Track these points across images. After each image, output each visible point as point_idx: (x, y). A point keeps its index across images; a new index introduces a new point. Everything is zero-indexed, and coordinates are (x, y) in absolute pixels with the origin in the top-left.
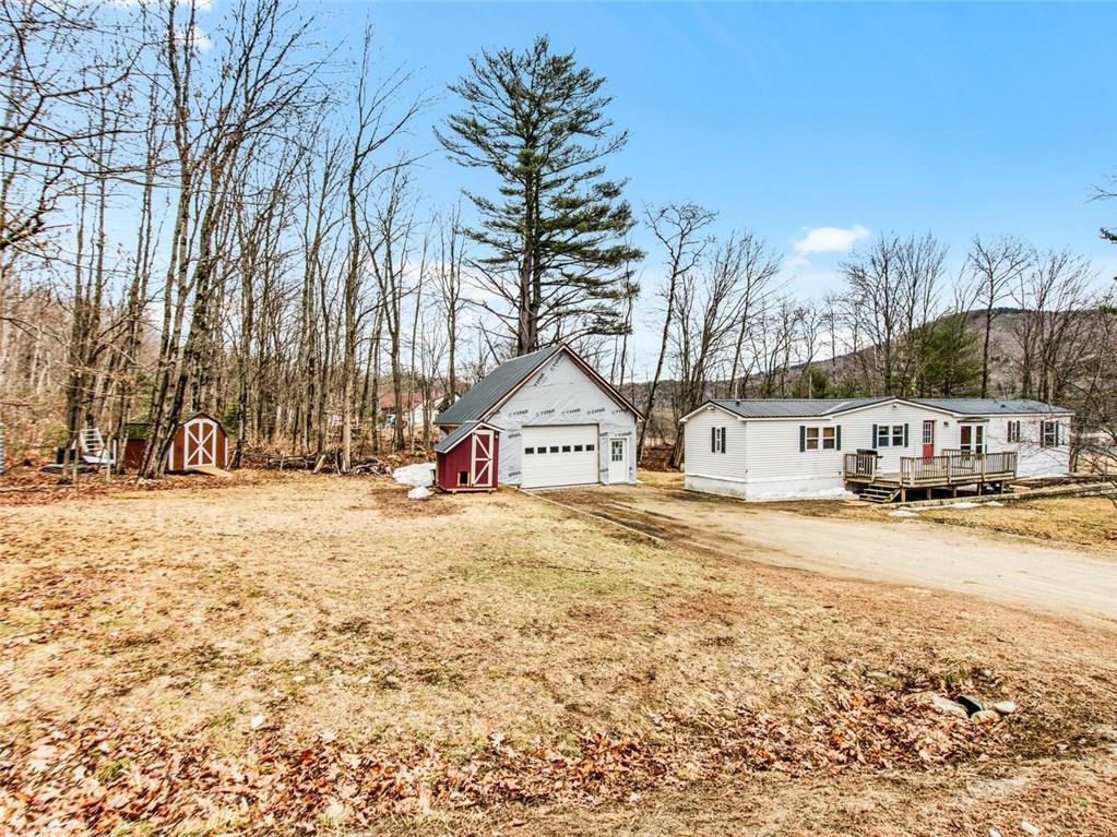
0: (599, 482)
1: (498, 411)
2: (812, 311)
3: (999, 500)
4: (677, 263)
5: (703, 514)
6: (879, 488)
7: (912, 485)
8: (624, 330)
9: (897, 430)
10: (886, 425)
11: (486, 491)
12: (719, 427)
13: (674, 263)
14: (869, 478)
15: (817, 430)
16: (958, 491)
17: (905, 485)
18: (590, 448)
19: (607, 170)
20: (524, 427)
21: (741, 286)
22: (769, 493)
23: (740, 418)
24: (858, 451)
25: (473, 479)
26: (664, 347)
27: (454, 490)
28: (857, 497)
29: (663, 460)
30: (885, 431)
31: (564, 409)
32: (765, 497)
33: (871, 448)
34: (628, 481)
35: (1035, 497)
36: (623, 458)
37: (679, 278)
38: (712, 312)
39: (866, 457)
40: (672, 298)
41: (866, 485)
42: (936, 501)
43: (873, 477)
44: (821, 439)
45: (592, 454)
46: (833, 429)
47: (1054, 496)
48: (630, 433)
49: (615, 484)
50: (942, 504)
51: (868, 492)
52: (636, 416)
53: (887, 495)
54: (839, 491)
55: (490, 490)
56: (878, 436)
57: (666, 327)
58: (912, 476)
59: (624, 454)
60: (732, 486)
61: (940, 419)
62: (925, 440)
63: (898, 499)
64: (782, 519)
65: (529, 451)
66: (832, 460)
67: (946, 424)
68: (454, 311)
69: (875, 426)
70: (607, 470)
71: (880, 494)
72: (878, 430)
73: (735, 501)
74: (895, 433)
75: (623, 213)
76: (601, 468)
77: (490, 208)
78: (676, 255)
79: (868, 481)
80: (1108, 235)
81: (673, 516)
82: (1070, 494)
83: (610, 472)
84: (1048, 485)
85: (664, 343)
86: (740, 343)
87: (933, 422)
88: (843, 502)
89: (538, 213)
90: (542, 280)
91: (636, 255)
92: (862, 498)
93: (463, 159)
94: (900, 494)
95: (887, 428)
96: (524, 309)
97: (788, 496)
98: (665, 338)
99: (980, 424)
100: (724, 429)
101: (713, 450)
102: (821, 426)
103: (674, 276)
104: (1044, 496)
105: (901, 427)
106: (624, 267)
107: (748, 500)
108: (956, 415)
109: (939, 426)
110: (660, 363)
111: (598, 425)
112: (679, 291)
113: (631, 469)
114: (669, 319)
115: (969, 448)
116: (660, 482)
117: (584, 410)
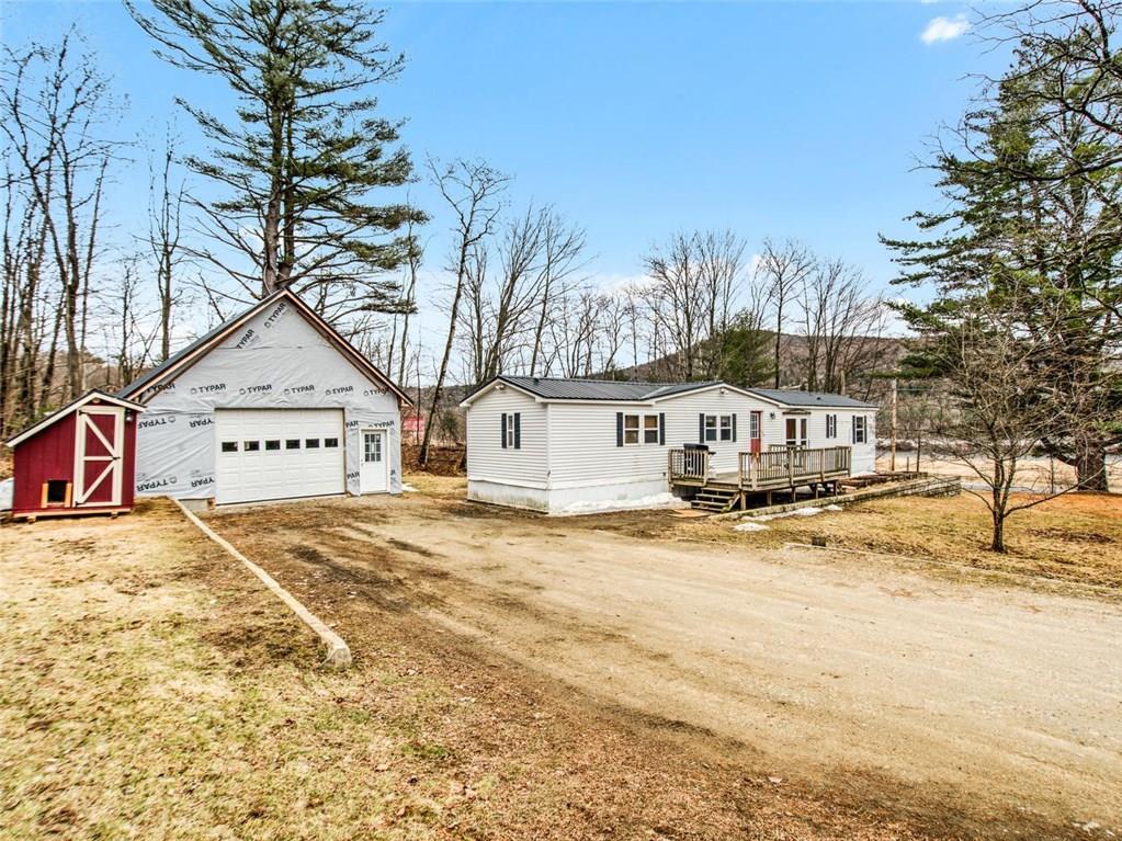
0: (346, 492)
1: (170, 384)
2: (616, 301)
3: (838, 503)
4: (468, 231)
5: (483, 540)
6: (714, 493)
7: (755, 488)
8: (407, 308)
9: (726, 421)
10: (714, 414)
11: (108, 515)
12: (511, 413)
13: (464, 231)
14: (701, 481)
15: (637, 418)
16: (797, 494)
17: (745, 489)
18: (331, 443)
19: (378, 104)
20: (217, 409)
21: (541, 259)
22: (580, 503)
23: (539, 399)
24: (686, 446)
25: (78, 493)
26: (453, 328)
27: (32, 515)
28: (688, 504)
29: (453, 462)
30: (712, 421)
31: (286, 385)
32: (575, 507)
33: (698, 442)
34: (389, 490)
35: (867, 497)
36: (382, 458)
37: (470, 249)
38: (509, 291)
39: (695, 454)
40: (462, 271)
41: (699, 490)
42: (778, 508)
43: (705, 478)
44: (642, 429)
45: (336, 452)
46: (655, 417)
47: (881, 496)
48: (392, 423)
49: (368, 495)
50: (784, 510)
51: (701, 499)
52: (399, 398)
53: (725, 501)
54: (665, 499)
55: (115, 512)
56: (705, 428)
57: (455, 306)
58: (754, 476)
59: (382, 452)
60: (529, 494)
61: (767, 409)
62: (753, 434)
63: (737, 507)
64: (604, 546)
65: (229, 447)
66: (654, 458)
67: (772, 415)
68: (169, 265)
69: (702, 416)
70: (358, 474)
71: (716, 500)
72: (705, 421)
73: (534, 516)
74: (723, 424)
75: (402, 161)
76: (348, 473)
77: (220, 130)
78: (467, 221)
79: (700, 484)
80: (883, 241)
81: (432, 549)
82: (892, 493)
83: (361, 477)
84: (871, 484)
85: (452, 323)
86: (540, 329)
87: (759, 412)
88: (673, 512)
89: (292, 149)
90: (296, 233)
91: (418, 217)
92: (695, 507)
93: (178, 56)
94: (739, 500)
95: (714, 418)
96: (269, 268)
97: (605, 505)
98: (454, 316)
99: (804, 417)
100: (517, 415)
101: (504, 446)
102: (642, 413)
103: (465, 245)
104: (874, 496)
105: (729, 418)
106: (404, 231)
107: (551, 514)
108: (782, 405)
109: (765, 417)
110: (449, 347)
111: (343, 409)
112: (472, 265)
113: (393, 472)
114: (458, 296)
115: (794, 443)
116: (440, 490)
117: (320, 388)
